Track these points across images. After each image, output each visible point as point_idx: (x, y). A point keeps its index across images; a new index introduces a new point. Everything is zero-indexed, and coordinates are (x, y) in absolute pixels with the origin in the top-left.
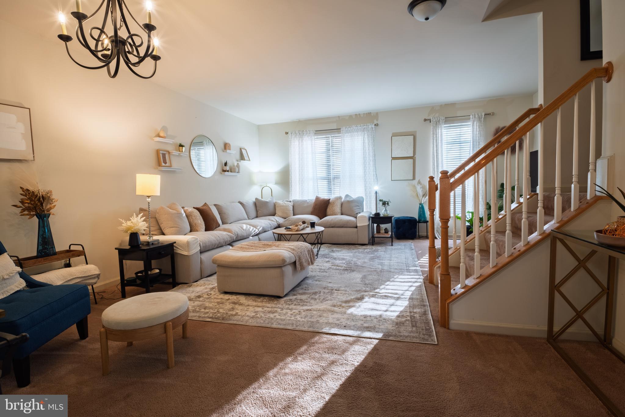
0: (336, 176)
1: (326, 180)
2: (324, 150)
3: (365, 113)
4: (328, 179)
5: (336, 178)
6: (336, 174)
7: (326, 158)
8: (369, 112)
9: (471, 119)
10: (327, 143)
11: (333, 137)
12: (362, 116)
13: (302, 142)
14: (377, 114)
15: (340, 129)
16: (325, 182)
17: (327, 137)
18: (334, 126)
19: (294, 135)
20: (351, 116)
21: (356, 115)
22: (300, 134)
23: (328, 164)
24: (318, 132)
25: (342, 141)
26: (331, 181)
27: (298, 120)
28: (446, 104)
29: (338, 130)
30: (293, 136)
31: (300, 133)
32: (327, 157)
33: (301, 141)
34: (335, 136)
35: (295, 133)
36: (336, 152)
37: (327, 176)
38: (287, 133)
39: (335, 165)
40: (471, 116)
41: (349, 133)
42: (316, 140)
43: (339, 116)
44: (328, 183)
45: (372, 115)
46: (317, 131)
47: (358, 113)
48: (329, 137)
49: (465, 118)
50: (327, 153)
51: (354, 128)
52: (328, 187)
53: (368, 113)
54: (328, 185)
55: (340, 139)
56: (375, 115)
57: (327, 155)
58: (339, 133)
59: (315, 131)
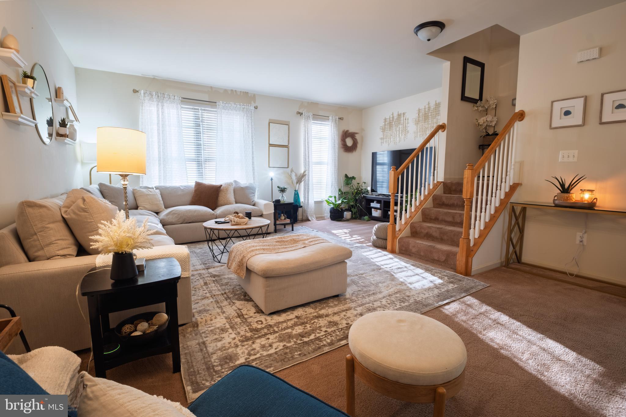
0: (207, 158)
1: (196, 161)
2: (192, 124)
3: (242, 91)
4: (198, 162)
5: (207, 161)
6: (207, 156)
7: (195, 135)
8: (247, 92)
9: (330, 120)
10: (195, 117)
11: (204, 110)
12: (239, 93)
13: (162, 108)
14: (254, 95)
15: (216, 103)
16: (194, 165)
17: (195, 109)
18: (206, 98)
19: (148, 96)
20: (226, 91)
21: (232, 90)
22: (158, 96)
23: (197, 143)
24: (186, 100)
25: (218, 118)
26: (202, 164)
27: (153, 77)
28: (312, 102)
29: (212, 103)
30: (147, 98)
31: (160, 95)
32: (196, 133)
33: (160, 108)
34: (206, 110)
35: (150, 94)
36: (207, 130)
37: (196, 157)
38: (135, 91)
39: (207, 145)
40: (330, 117)
41: (225, 110)
42: (182, 110)
43: (211, 87)
44: (198, 166)
45: (250, 95)
46: (184, 98)
47: (234, 90)
48: (198, 109)
49: (325, 118)
50: (196, 129)
51: (233, 105)
52: (198, 171)
53: (245, 92)
54: (198, 168)
55: (216, 115)
56: (252, 96)
57: (196, 131)
58: (215, 107)
59: (182, 98)
